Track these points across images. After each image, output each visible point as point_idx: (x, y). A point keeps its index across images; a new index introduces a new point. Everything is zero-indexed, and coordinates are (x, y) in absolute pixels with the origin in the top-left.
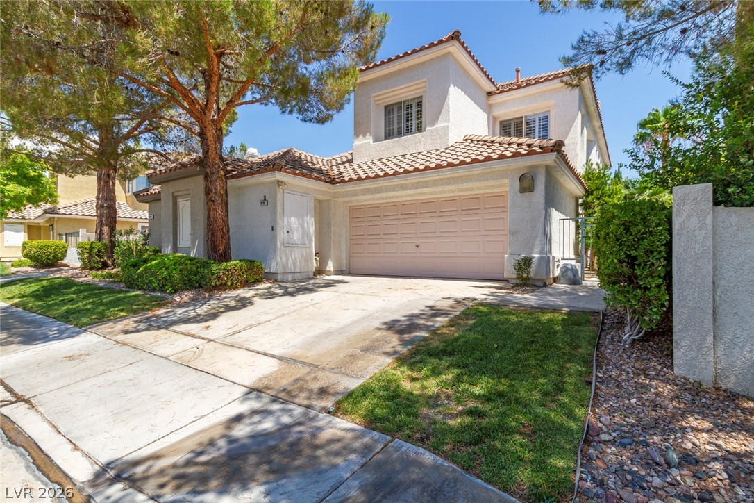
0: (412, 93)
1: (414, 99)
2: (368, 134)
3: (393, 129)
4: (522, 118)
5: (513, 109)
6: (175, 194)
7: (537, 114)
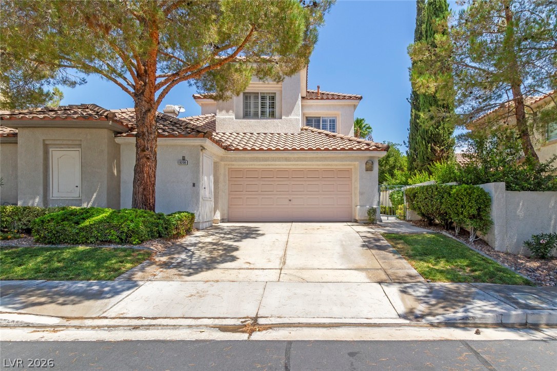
0: (268, 89)
1: (269, 93)
2: (231, 111)
3: (250, 111)
4: (320, 117)
5: (316, 111)
6: (47, 142)
7: (329, 117)
